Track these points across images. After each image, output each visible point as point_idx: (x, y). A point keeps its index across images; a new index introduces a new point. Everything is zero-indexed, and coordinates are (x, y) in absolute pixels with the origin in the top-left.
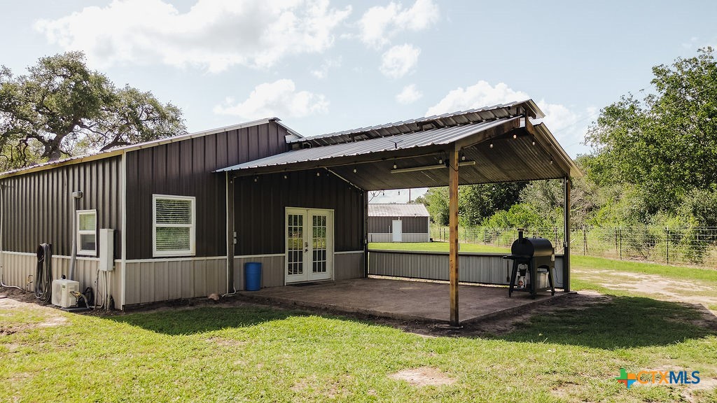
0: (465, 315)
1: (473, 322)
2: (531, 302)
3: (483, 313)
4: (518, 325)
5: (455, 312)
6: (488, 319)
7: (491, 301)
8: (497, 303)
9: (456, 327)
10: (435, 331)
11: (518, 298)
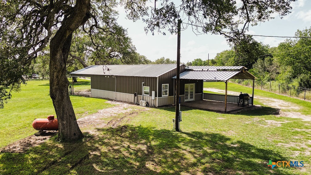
0: (228, 110)
1: (229, 111)
2: (242, 108)
3: (231, 110)
4: (238, 112)
5: (226, 110)
6: (232, 111)
7: (234, 107)
8: (235, 108)
9: (226, 112)
10: (222, 113)
11: (240, 107)
